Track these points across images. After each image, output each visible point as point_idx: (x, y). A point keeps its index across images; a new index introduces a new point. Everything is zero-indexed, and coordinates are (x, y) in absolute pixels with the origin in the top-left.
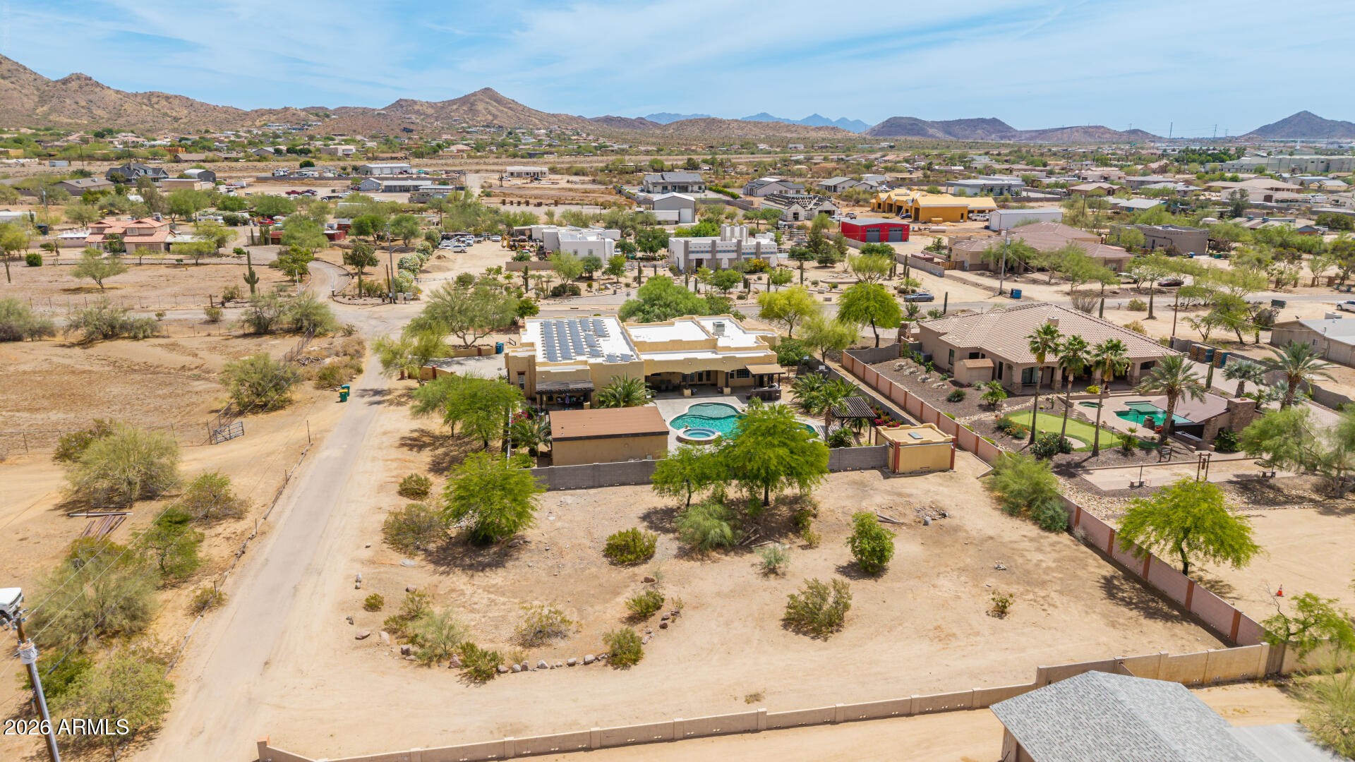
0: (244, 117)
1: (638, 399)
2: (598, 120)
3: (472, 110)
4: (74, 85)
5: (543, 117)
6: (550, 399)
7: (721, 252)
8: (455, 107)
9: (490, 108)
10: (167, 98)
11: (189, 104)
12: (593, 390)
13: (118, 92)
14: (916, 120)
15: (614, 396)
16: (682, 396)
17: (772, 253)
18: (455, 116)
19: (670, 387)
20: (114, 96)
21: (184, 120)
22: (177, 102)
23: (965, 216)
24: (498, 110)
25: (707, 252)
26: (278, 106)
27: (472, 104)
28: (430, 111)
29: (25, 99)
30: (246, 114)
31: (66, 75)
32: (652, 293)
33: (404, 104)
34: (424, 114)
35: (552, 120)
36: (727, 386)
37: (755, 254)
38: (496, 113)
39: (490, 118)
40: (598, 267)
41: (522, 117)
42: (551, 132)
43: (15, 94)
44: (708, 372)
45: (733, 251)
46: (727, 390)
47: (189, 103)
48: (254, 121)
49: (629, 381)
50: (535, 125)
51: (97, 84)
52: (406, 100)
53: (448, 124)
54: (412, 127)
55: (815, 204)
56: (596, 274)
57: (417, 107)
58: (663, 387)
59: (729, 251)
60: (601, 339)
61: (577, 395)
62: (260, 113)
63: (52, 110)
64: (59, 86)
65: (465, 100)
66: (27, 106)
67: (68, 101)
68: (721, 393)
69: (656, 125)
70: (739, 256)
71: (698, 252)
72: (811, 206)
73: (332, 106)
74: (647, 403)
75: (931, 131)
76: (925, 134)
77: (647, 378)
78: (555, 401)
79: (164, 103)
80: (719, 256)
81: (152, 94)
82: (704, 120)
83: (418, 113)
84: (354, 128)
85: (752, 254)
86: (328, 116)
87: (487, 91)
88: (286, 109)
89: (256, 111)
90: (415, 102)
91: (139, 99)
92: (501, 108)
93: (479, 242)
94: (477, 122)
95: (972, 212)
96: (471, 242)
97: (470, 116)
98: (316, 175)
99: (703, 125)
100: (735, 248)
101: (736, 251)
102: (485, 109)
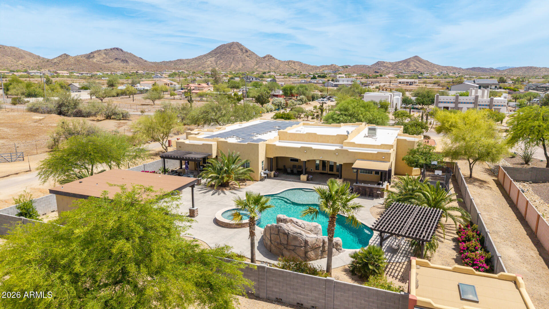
2: (467, 69)
3: (408, 65)
4: (267, 58)
5: (438, 67)
7: (462, 103)
8: (401, 64)
9: (416, 64)
10: (294, 62)
11: (300, 64)
13: (279, 61)
17: (502, 106)
18: (400, 67)
20: (278, 62)
21: (298, 70)
22: (297, 64)
24: (420, 65)
25: (452, 103)
26: (329, 64)
27: (408, 63)
28: (390, 66)
29: (252, 63)
30: (318, 67)
31: (265, 55)
34: (387, 67)
35: (443, 69)
37: (489, 105)
38: (418, 66)
39: (415, 68)
41: (430, 67)
42: (441, 73)
43: (250, 62)
45: (471, 103)
48: (320, 69)
50: (435, 71)
51: (274, 58)
52: (381, 62)
53: (397, 71)
54: (378, 71)
57: (385, 64)
59: (468, 103)
62: (323, 67)
63: (259, 67)
64: (263, 59)
65: (405, 61)
66: (252, 66)
67: (264, 64)
69: (498, 70)
71: (445, 102)
79: (293, 64)
80: (461, 105)
81: (290, 61)
83: (385, 66)
85: (486, 105)
86: (347, 67)
87: (416, 57)
88: (332, 65)
90: (384, 62)
91: (285, 63)
92: (421, 64)
94: (409, 70)
97: (406, 68)
98: (315, 82)
99: (524, 70)
100: (473, 101)
101: (474, 103)
102: (414, 64)
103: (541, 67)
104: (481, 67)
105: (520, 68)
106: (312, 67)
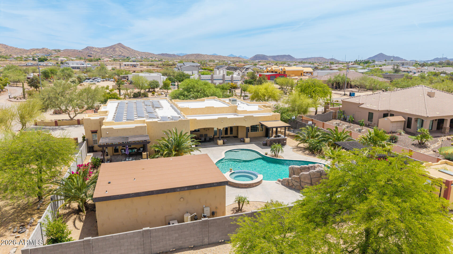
0: (27, 51)
1: (187, 148)
2: (159, 54)
3: (114, 50)
5: (140, 53)
6: (116, 150)
7: (215, 80)
8: (108, 49)
9: (121, 50)
12: (149, 142)
14: (264, 55)
15: (167, 146)
16: (217, 145)
17: (238, 80)
18: (108, 52)
19: (208, 139)
21: (4, 53)
23: (302, 75)
24: (124, 51)
25: (209, 80)
26: (40, 48)
27: (114, 49)
28: (99, 51)
32: (188, 85)
33: (89, 48)
34: (97, 51)
35: (143, 54)
36: (247, 137)
37: (231, 81)
38: (123, 51)
39: (121, 53)
40: (157, 86)
41: (132, 53)
42: (142, 57)
44: (231, 128)
45: (221, 79)
46: (247, 140)
47: (6, 47)
48: (31, 53)
49: (179, 134)
50: (137, 55)
52: (90, 47)
53: (105, 55)
54: (91, 55)
55: (245, 70)
56: (156, 90)
57: (94, 49)
58: (203, 139)
59: (219, 80)
60: (157, 110)
61: (138, 146)
62: (33, 50)
65: (111, 47)
68: (243, 141)
69: (179, 56)
70: (224, 82)
71: (205, 80)
72: (244, 71)
73: (62, 49)
74: (192, 151)
75: (270, 59)
76: (267, 59)
77: (192, 132)
78: (120, 152)
80: (215, 81)
82: (195, 54)
83: (94, 51)
84: (69, 55)
85: (229, 81)
86: (59, 51)
87: (119, 44)
88: (43, 49)
89: (32, 49)
90: (93, 48)
92: (125, 50)
93: (103, 81)
94: (116, 54)
95: (304, 73)
96: (99, 80)
97: (113, 53)
98: (44, 64)
99: (195, 56)
100: (222, 78)
101: (222, 79)
102: (119, 50)
103: (204, 54)
104: (168, 53)
105: (192, 55)
106: (20, 50)
